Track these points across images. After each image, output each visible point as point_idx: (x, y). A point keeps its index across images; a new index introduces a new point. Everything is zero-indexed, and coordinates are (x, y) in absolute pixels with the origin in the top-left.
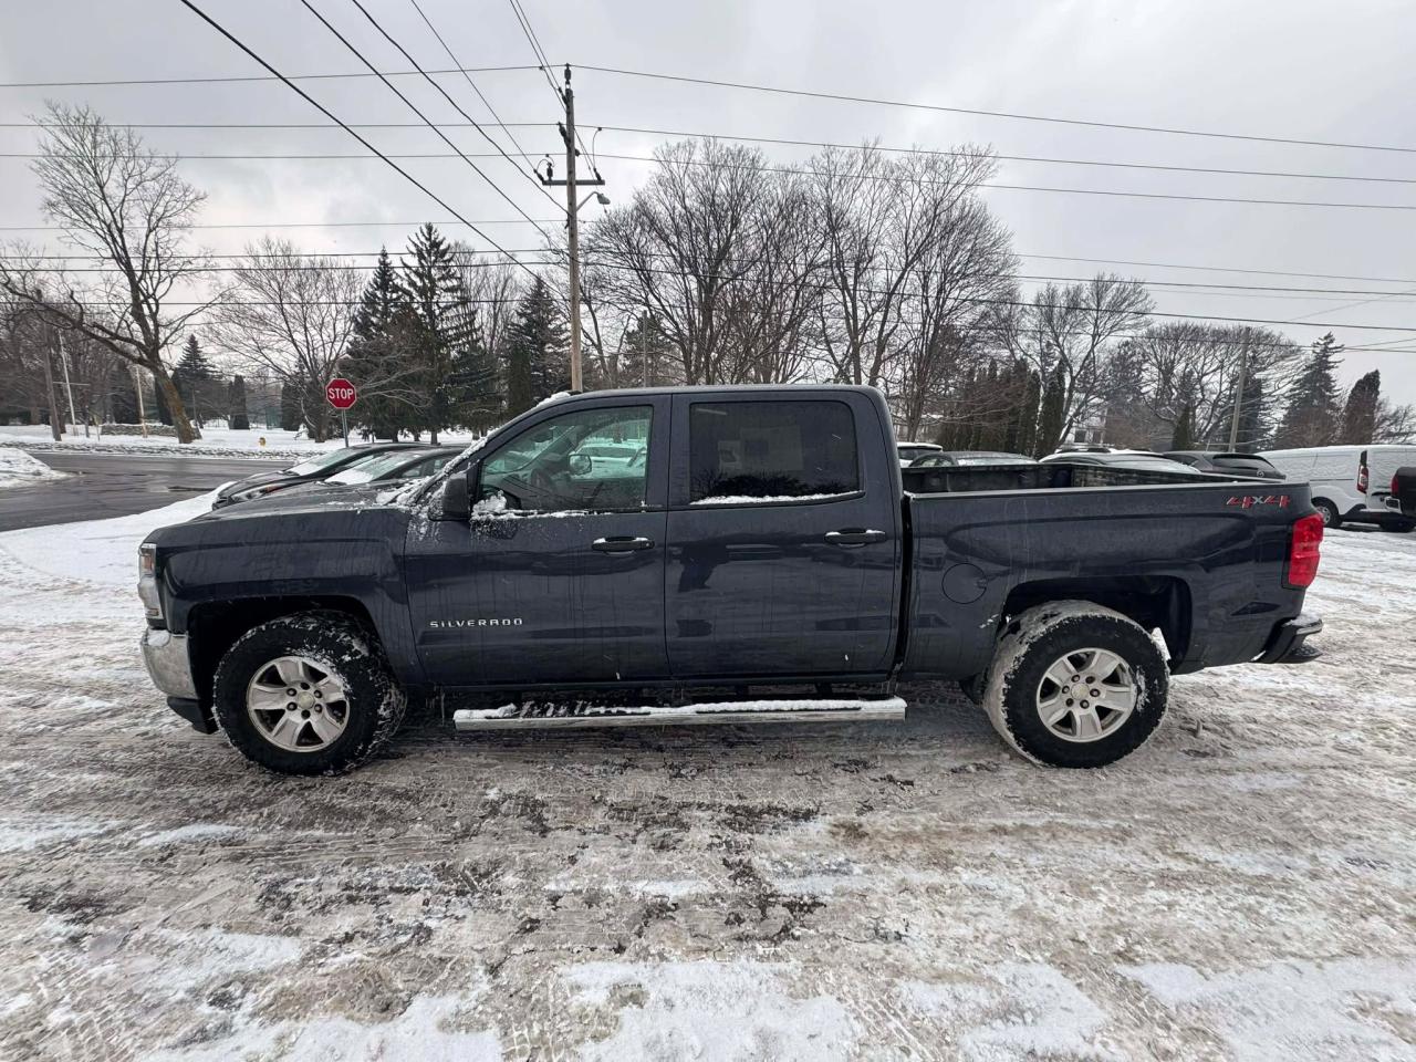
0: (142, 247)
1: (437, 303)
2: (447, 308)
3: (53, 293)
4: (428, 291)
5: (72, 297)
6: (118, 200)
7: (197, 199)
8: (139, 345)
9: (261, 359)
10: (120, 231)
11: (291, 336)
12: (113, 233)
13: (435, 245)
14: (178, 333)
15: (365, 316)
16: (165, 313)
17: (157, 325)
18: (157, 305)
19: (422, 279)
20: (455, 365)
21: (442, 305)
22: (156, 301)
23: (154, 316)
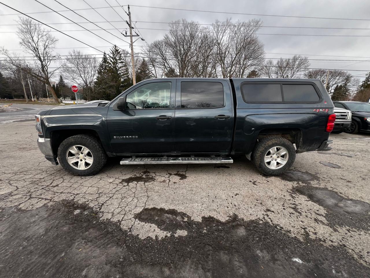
0: (43, 53)
1: (118, 66)
2: (121, 67)
3: (23, 65)
4: (115, 63)
5: (27, 66)
6: (37, 41)
7: (56, 41)
8: (43, 78)
9: (74, 81)
10: (38, 49)
11: (81, 75)
12: (36, 50)
13: (117, 50)
14: (53, 75)
15: (100, 70)
16: (49, 70)
17: (47, 73)
18: (47, 68)
19: (114, 60)
20: (123, 82)
21: (119, 67)
22: (47, 67)
23: (47, 70)
